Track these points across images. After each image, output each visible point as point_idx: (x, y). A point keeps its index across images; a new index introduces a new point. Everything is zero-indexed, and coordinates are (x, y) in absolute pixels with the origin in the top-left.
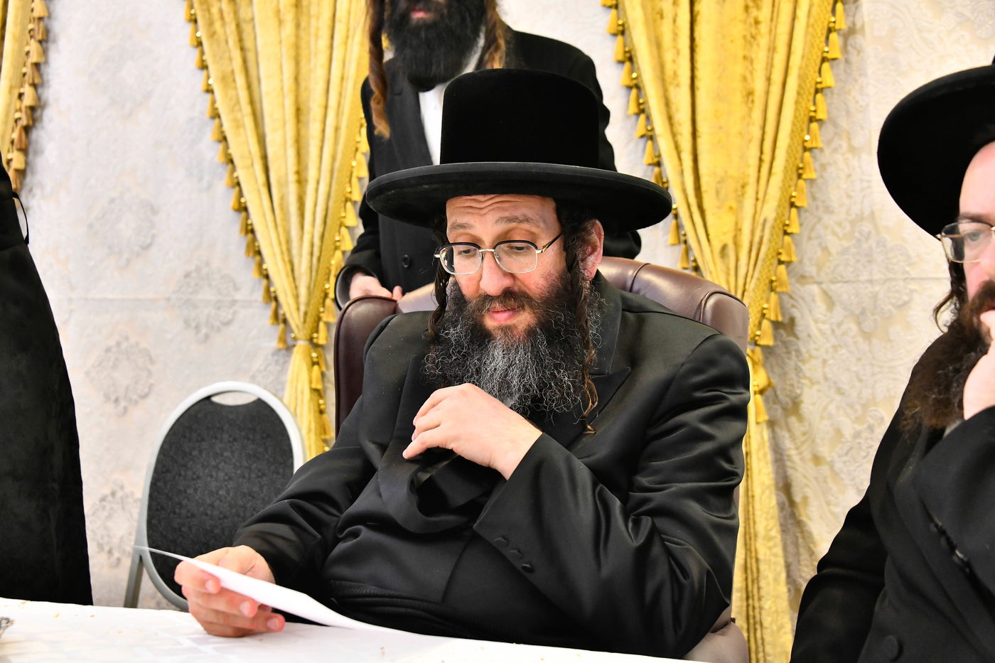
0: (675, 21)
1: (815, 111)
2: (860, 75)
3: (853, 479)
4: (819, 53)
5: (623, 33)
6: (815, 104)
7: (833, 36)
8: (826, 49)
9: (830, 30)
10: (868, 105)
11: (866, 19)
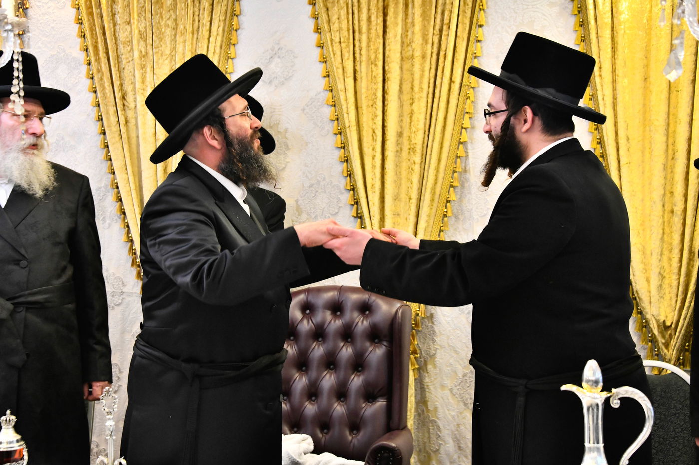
0: (373, 159)
1: (447, 212)
2: (468, 193)
3: (462, 398)
4: (449, 183)
5: (347, 161)
6: (446, 208)
7: (456, 175)
8: (452, 181)
9: (454, 172)
10: (472, 210)
11: (471, 166)
